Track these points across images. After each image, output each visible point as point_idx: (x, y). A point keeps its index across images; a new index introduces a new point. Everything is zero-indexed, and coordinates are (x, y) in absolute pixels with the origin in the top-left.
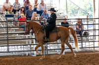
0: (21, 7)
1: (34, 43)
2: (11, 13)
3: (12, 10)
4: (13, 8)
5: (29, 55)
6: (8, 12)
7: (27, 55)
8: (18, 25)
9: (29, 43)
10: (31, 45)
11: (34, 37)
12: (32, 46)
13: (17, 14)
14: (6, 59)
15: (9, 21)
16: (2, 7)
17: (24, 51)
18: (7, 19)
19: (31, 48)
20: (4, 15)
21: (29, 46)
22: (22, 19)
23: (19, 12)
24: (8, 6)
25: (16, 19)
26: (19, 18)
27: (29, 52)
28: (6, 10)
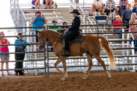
0: (116, 6)
1: (133, 54)
2: (102, 14)
3: (104, 10)
4: (105, 7)
5: (125, 70)
6: (99, 13)
7: (123, 70)
8: (112, 30)
9: (126, 54)
10: (128, 57)
11: (133, 46)
12: (130, 58)
13: (110, 15)
14: (96, 74)
15: (100, 25)
16: (91, 6)
17: (119, 65)
18: (97, 22)
19: (129, 61)
20: (94, 17)
21: (126, 58)
22: (117, 22)
23: (114, 13)
24: (99, 4)
25: (110, 22)
26: (113, 21)
27: (127, 67)
28: (97, 10)
